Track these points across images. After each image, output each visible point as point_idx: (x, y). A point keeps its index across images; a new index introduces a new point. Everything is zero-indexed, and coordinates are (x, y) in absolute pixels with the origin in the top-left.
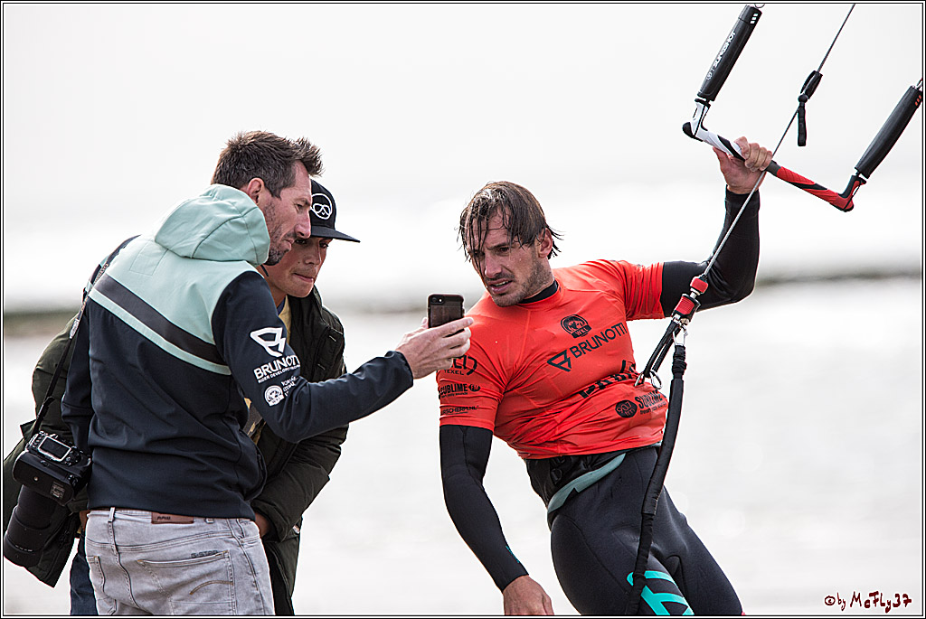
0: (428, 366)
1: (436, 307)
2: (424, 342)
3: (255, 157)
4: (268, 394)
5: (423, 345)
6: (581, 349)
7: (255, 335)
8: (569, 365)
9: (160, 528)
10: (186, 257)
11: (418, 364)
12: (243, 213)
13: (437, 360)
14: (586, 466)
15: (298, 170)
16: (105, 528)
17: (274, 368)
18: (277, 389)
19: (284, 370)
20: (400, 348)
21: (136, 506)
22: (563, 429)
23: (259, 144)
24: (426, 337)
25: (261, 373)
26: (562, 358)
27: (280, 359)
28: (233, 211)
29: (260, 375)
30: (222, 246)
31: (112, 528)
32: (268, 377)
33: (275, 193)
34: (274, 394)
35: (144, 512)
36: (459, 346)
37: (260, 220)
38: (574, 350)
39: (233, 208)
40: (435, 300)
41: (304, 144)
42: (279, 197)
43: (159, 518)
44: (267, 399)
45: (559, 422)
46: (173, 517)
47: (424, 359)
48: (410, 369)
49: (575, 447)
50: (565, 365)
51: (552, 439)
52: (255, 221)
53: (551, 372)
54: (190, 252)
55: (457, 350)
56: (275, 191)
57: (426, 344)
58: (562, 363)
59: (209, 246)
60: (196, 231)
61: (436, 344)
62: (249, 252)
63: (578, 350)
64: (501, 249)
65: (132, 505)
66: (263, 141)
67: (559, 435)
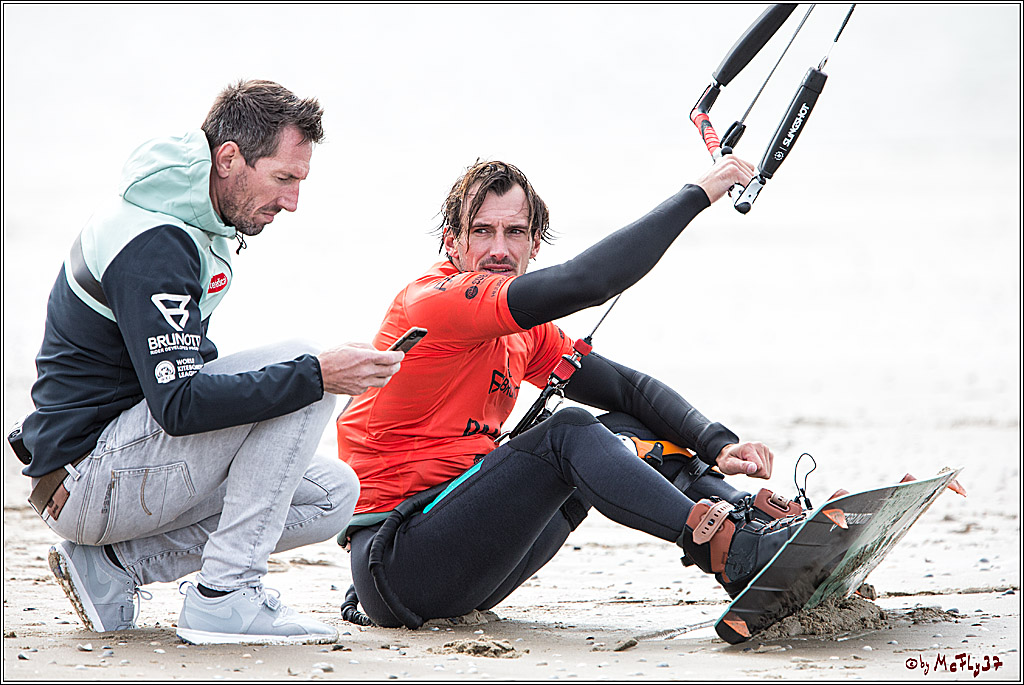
4: (159, 369)
5: (348, 362)
7: (156, 299)
17: (171, 341)
18: (170, 366)
19: (181, 347)
25: (156, 344)
27: (180, 333)
28: (184, 160)
29: (154, 345)
32: (162, 350)
33: (250, 162)
34: (165, 371)
42: (253, 167)
44: (157, 374)
48: (320, 380)
52: (198, 175)
57: (354, 364)
61: (366, 368)
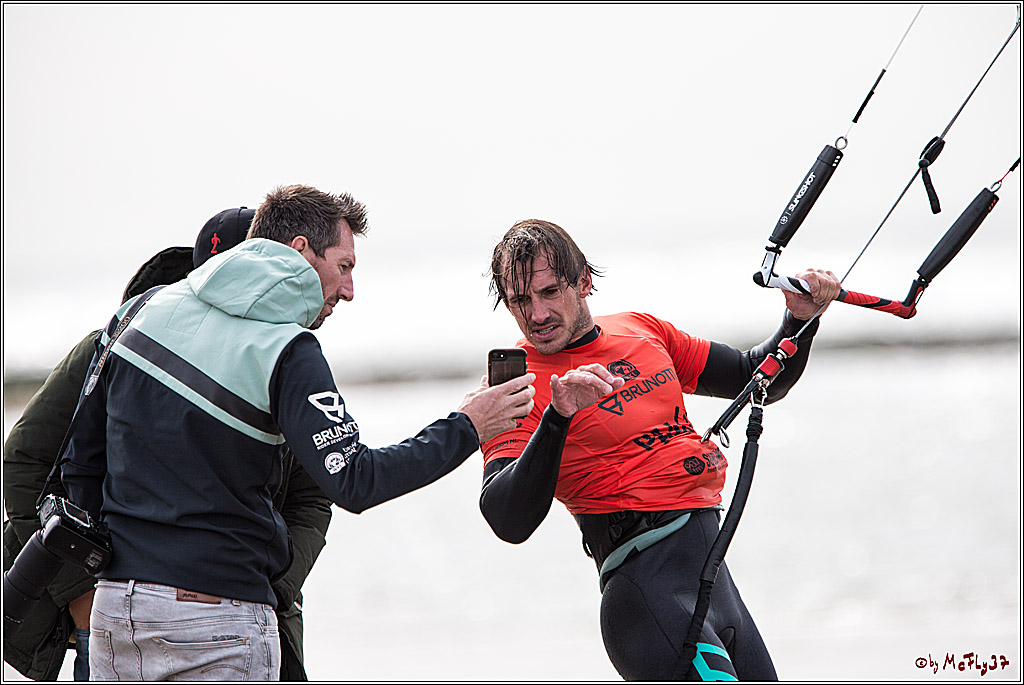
0: (494, 427)
1: (497, 363)
2: (489, 400)
3: (298, 213)
4: (329, 461)
5: (486, 404)
6: (631, 393)
7: (313, 399)
8: (621, 409)
9: (185, 606)
10: (237, 316)
11: (484, 425)
12: (298, 272)
13: (503, 420)
14: (649, 523)
15: (343, 227)
16: (121, 601)
17: (335, 434)
18: (338, 456)
19: (345, 436)
20: (463, 409)
21: (160, 581)
22: (626, 482)
23: (302, 198)
24: (490, 395)
25: (321, 439)
26: (612, 402)
27: (340, 425)
28: (287, 270)
29: (319, 441)
30: (276, 307)
31: (130, 602)
32: (328, 443)
33: (319, 253)
34: (335, 462)
35: (168, 588)
36: (524, 404)
37: (316, 281)
38: (624, 394)
39: (287, 266)
40: (495, 355)
41: (348, 200)
43: (185, 595)
44: (327, 466)
45: (622, 474)
46: (200, 596)
47: (489, 419)
48: (475, 431)
49: (640, 501)
50: (617, 409)
51: (614, 493)
52: (310, 282)
53: (603, 417)
54: (242, 312)
55: (523, 408)
56: (319, 250)
57: (491, 404)
58: (614, 407)
59: (263, 307)
60: (248, 289)
61: (502, 402)
62: (302, 315)
63: (628, 394)
64: (548, 292)
65: (153, 579)
66: (306, 196)
67: (622, 488)
